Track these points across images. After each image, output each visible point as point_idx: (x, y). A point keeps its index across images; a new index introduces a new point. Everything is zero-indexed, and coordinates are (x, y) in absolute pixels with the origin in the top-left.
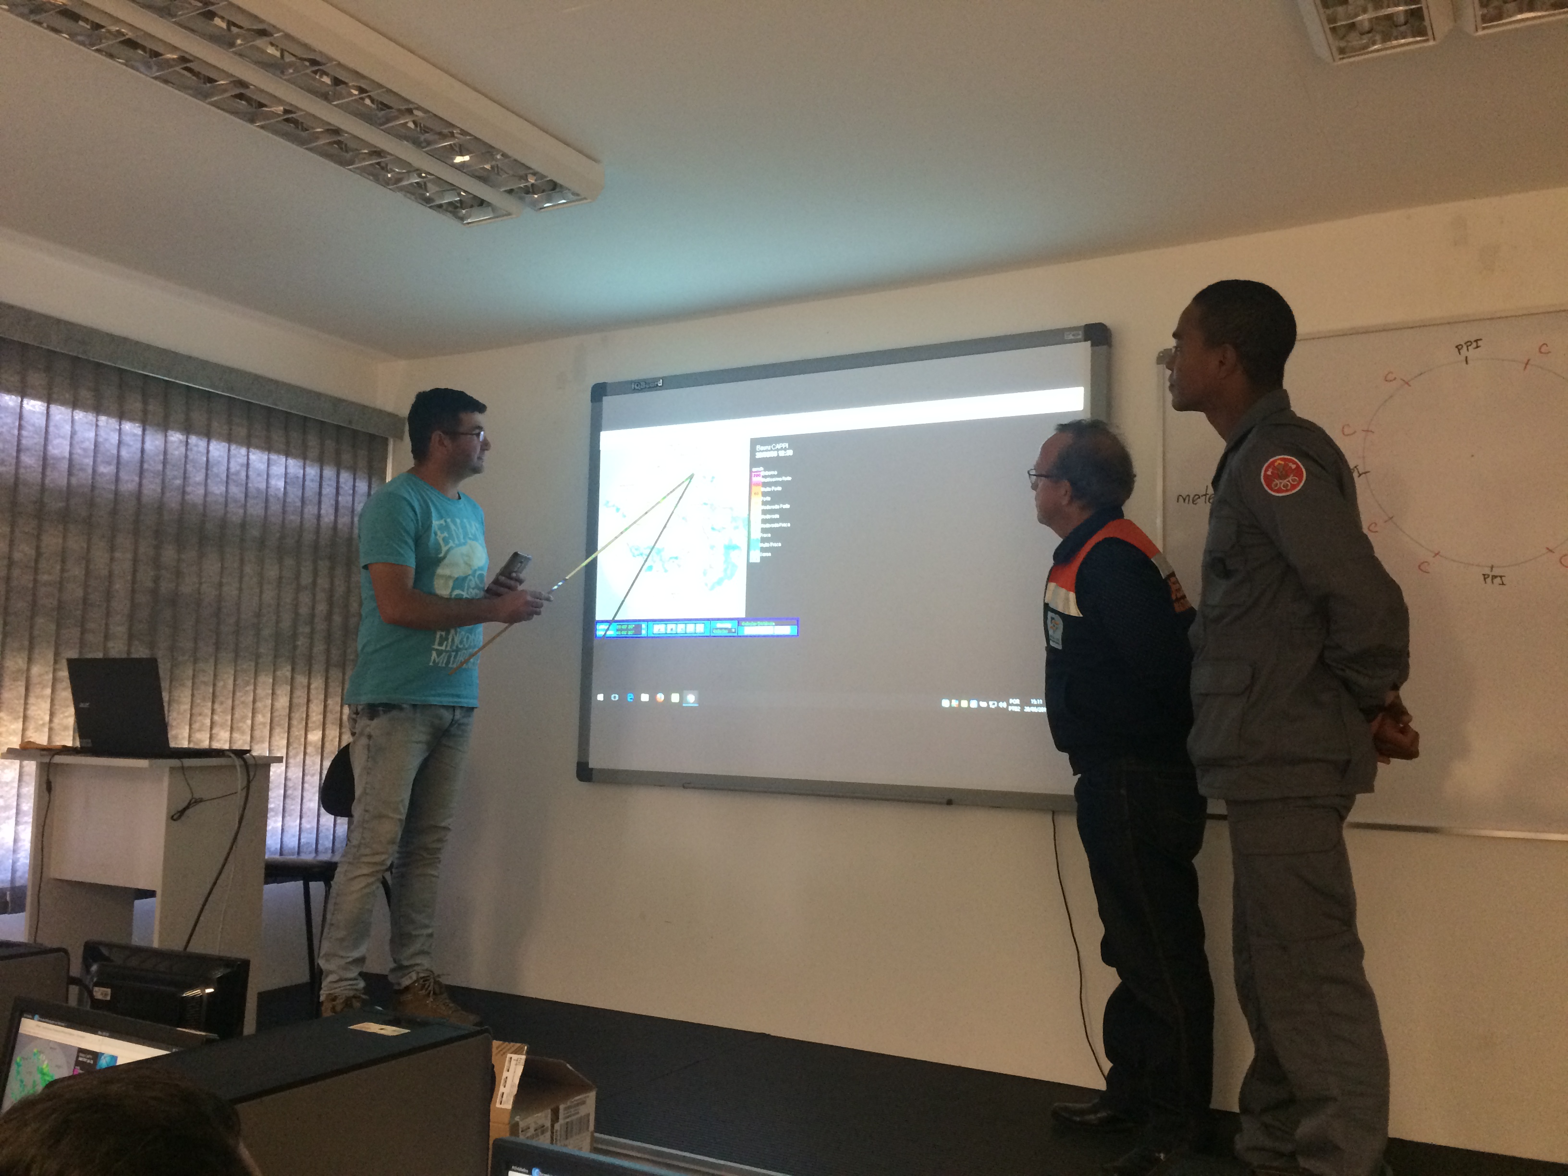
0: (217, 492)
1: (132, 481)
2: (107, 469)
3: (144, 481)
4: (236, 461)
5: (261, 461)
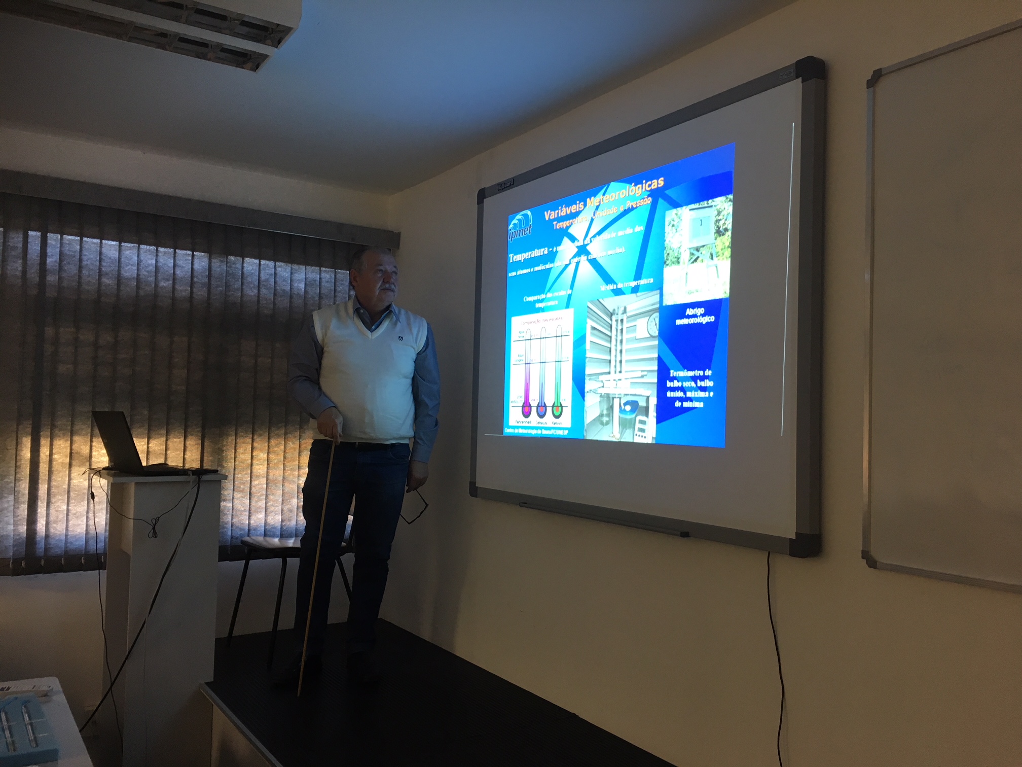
0: (252, 294)
1: (186, 290)
2: (165, 284)
3: (194, 290)
4: (265, 272)
5: (285, 271)
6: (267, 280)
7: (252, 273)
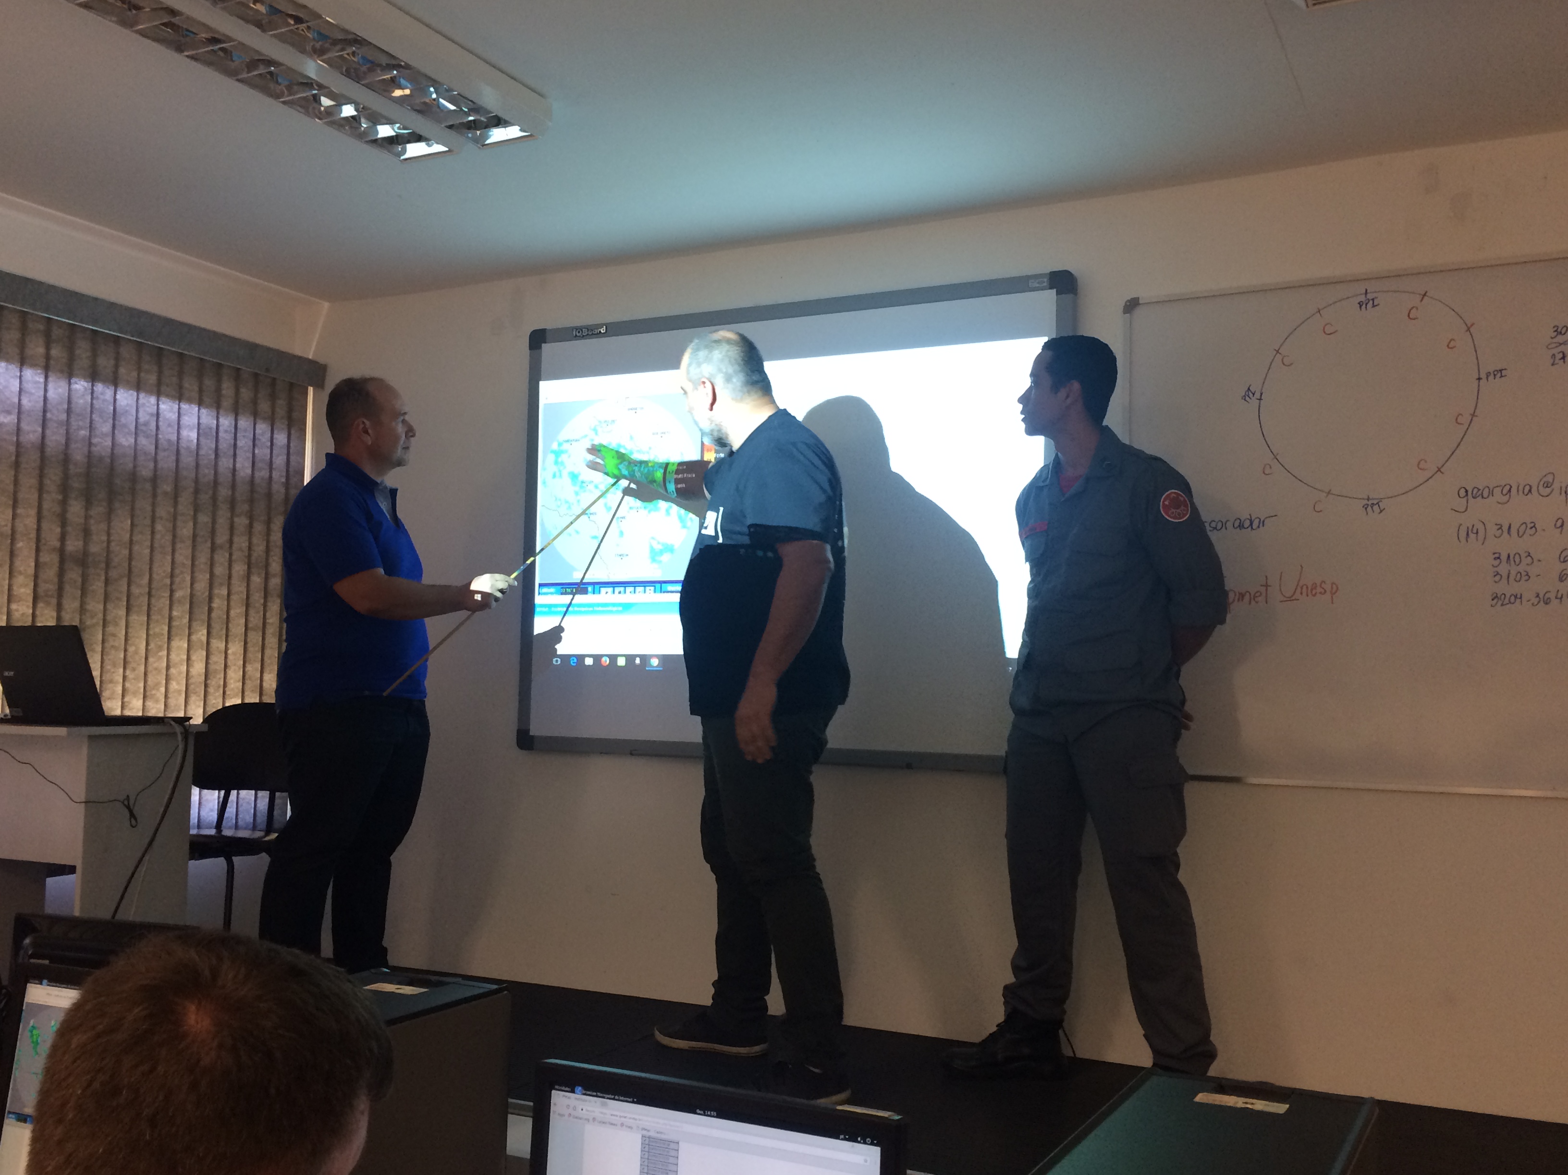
0: (126, 444)
2: (7, 419)
4: (145, 411)
5: (171, 411)
6: (146, 424)
7: (127, 411)
